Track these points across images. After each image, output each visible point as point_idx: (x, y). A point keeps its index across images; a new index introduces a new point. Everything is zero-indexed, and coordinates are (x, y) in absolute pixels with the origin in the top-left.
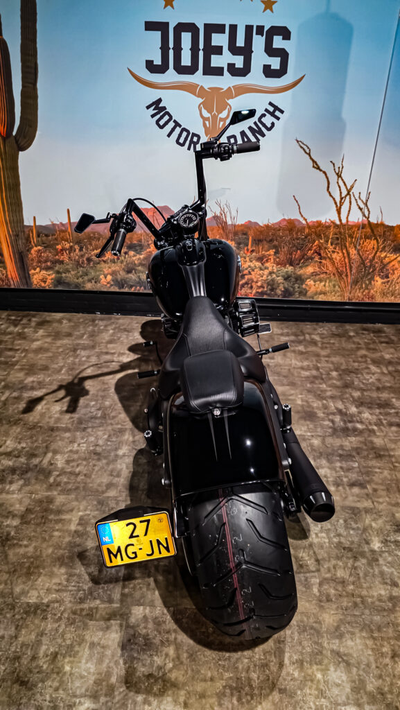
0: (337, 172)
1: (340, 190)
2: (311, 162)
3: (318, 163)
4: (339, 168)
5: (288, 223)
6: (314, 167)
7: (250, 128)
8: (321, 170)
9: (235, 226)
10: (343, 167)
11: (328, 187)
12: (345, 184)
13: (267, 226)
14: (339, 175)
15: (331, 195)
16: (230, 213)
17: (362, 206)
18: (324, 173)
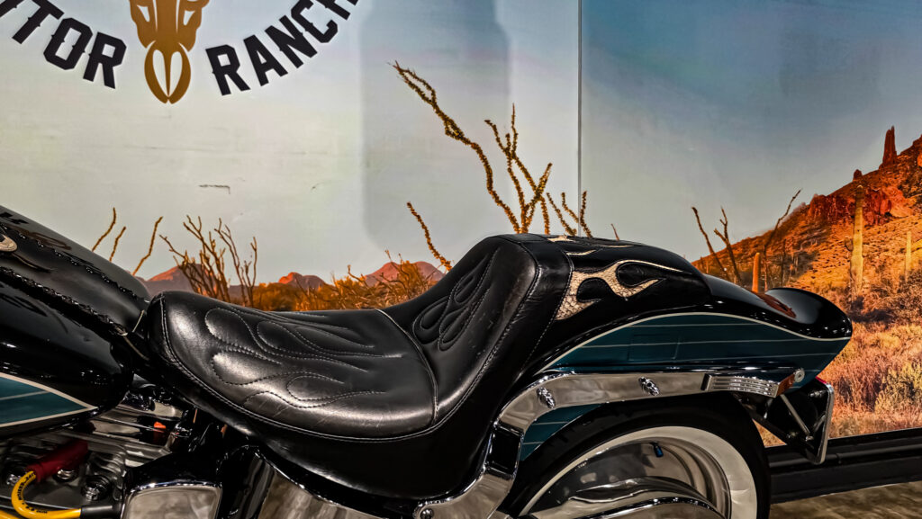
0: (505, 146)
1: (518, 188)
2: (443, 121)
3: (458, 125)
4: (508, 136)
5: (404, 274)
7: (271, 31)
8: (467, 141)
9: (251, 289)
10: (516, 135)
11: (490, 182)
12: (528, 175)
13: (347, 286)
15: (499, 202)
16: (234, 255)
17: (574, 225)
18: (475, 147)
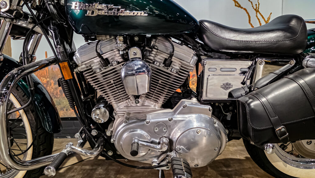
0: (255, 8)
1: (260, 22)
3: (239, 3)
4: (256, 5)
6: (236, 5)
8: (242, 8)
10: (259, 4)
11: (250, 20)
12: (263, 17)
14: (257, 11)
18: (245, 9)
